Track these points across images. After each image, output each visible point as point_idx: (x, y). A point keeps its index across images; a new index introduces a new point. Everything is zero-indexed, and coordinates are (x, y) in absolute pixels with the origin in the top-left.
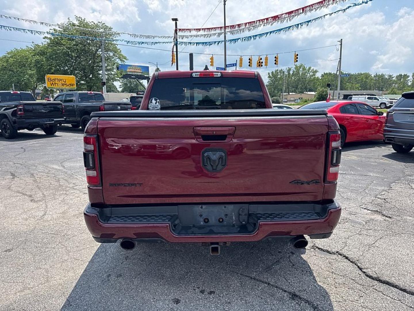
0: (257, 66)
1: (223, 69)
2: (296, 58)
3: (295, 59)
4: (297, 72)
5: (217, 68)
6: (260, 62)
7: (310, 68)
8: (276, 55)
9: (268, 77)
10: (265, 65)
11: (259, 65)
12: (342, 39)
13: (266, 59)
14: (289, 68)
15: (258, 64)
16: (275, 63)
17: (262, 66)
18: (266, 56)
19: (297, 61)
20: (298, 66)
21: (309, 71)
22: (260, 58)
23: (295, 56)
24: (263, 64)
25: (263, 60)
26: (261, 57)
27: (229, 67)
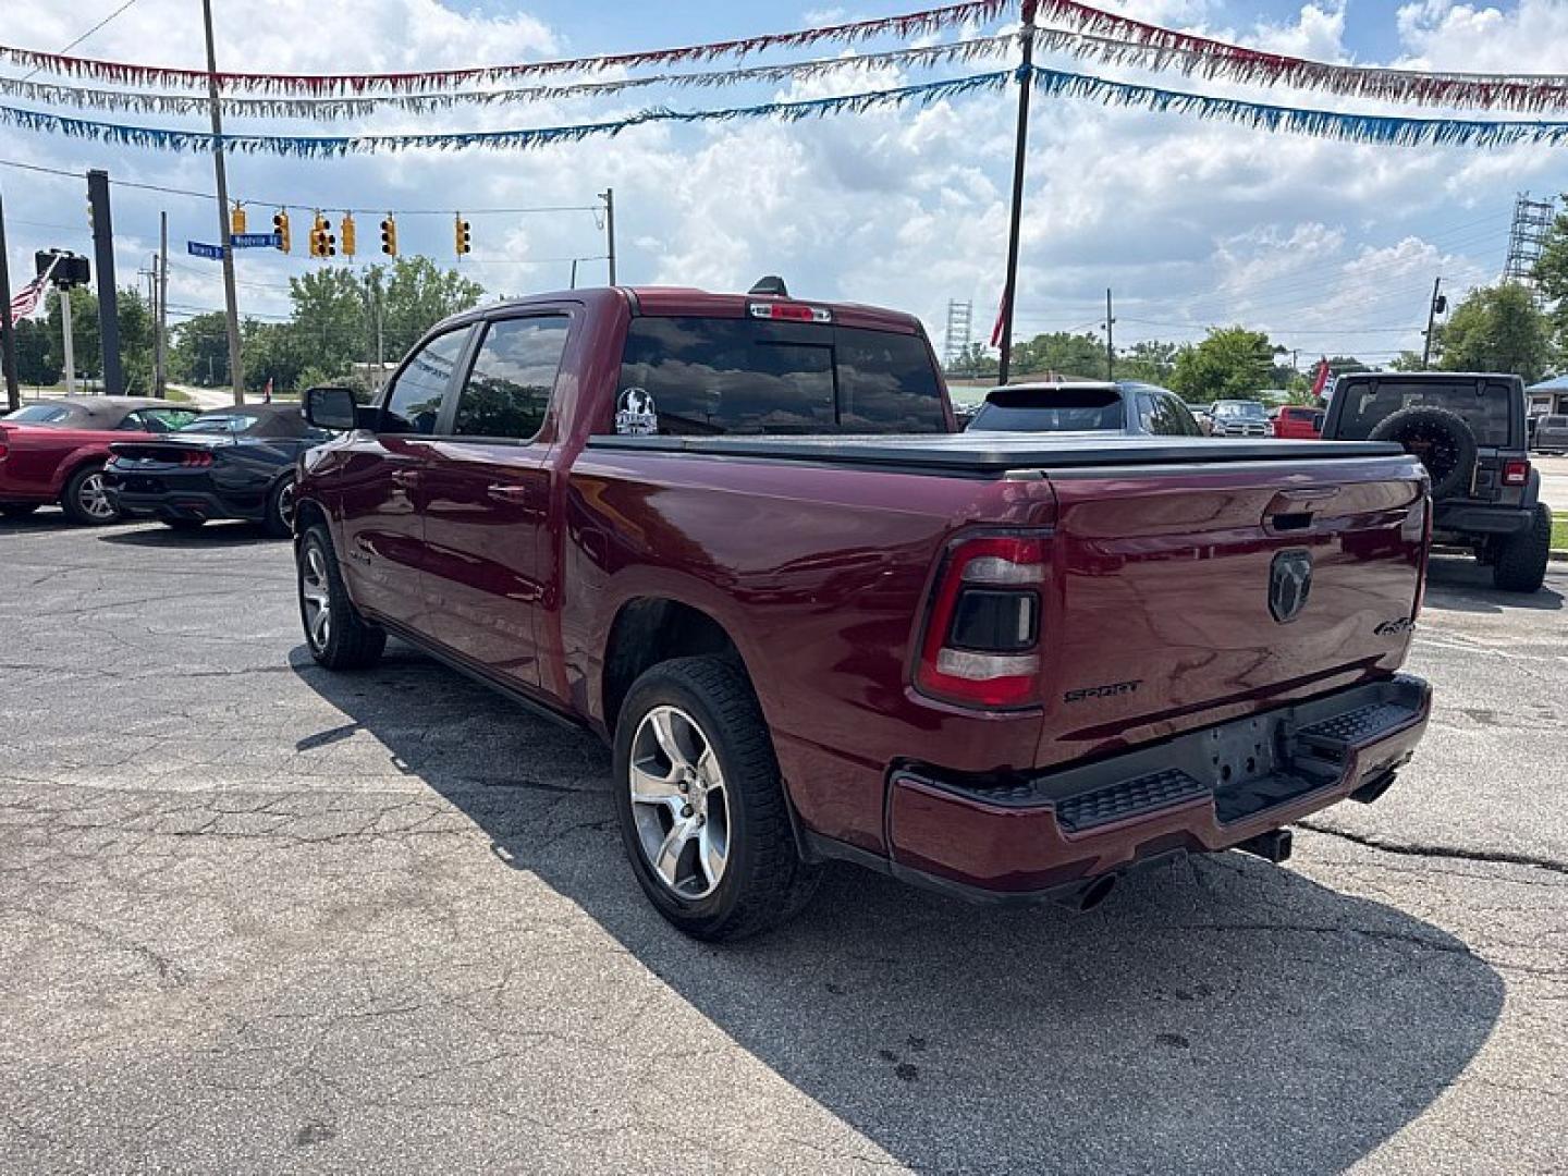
0: (313, 252)
1: (217, 253)
2: (462, 236)
3: (459, 242)
4: (405, 284)
5: (190, 244)
6: (322, 237)
7: (453, 276)
8: (385, 218)
9: (293, 295)
10: (344, 251)
11: (322, 250)
12: (610, 191)
13: (348, 227)
14: (373, 266)
15: (314, 242)
16: (386, 249)
17: (332, 252)
18: (345, 216)
19: (467, 249)
20: (410, 262)
21: (451, 287)
22: (322, 221)
23: (459, 231)
24: (338, 245)
25: (335, 231)
26: (326, 217)
27: (240, 246)
